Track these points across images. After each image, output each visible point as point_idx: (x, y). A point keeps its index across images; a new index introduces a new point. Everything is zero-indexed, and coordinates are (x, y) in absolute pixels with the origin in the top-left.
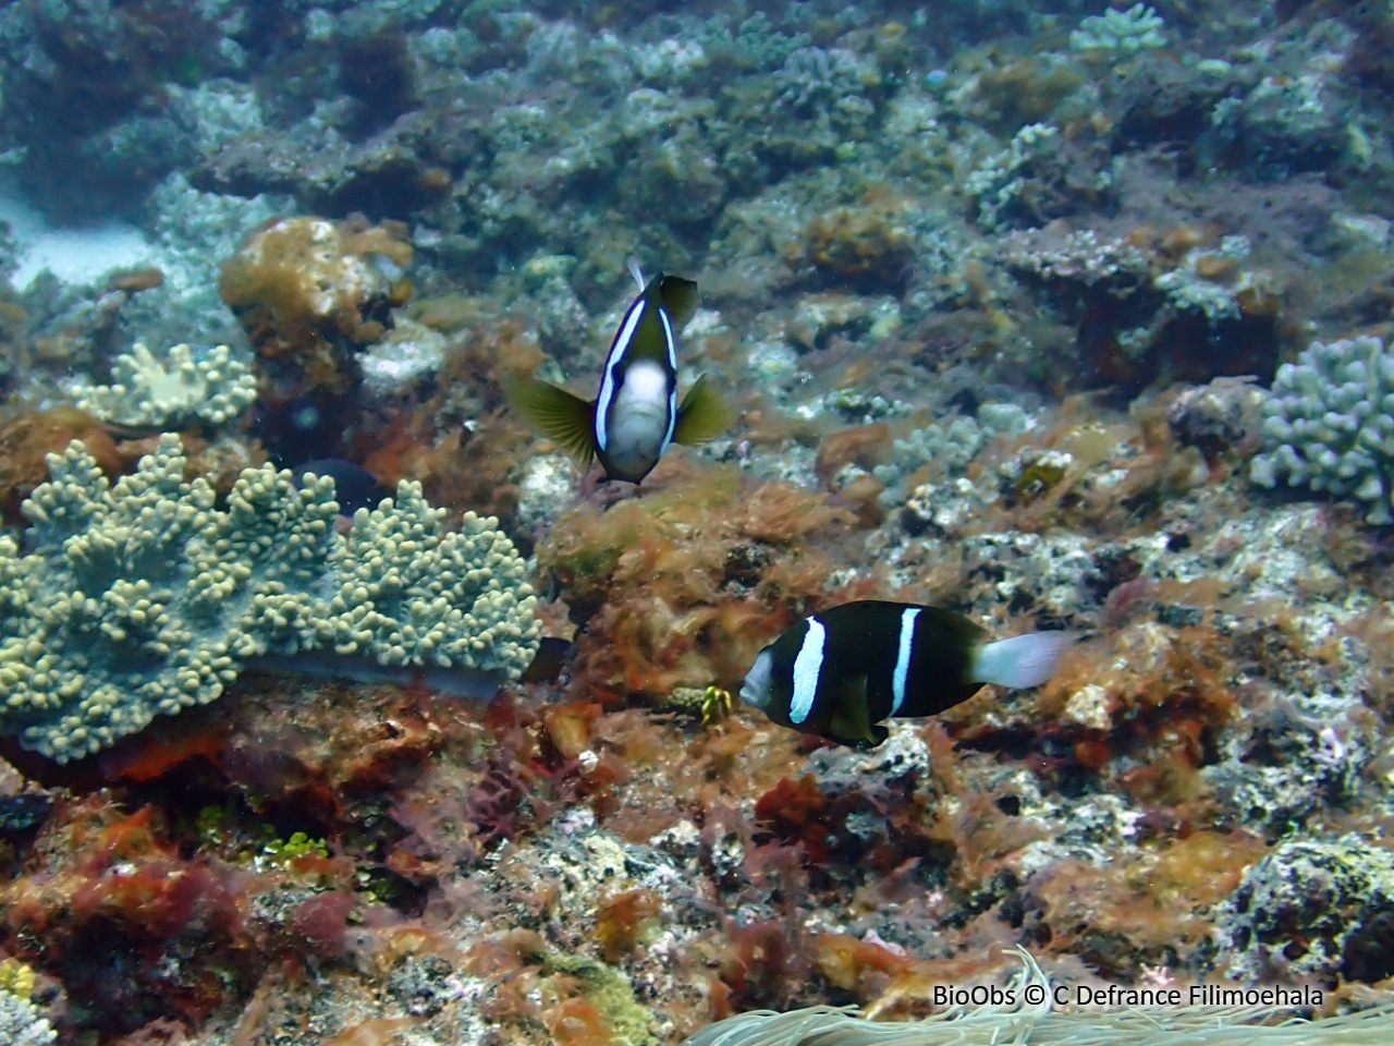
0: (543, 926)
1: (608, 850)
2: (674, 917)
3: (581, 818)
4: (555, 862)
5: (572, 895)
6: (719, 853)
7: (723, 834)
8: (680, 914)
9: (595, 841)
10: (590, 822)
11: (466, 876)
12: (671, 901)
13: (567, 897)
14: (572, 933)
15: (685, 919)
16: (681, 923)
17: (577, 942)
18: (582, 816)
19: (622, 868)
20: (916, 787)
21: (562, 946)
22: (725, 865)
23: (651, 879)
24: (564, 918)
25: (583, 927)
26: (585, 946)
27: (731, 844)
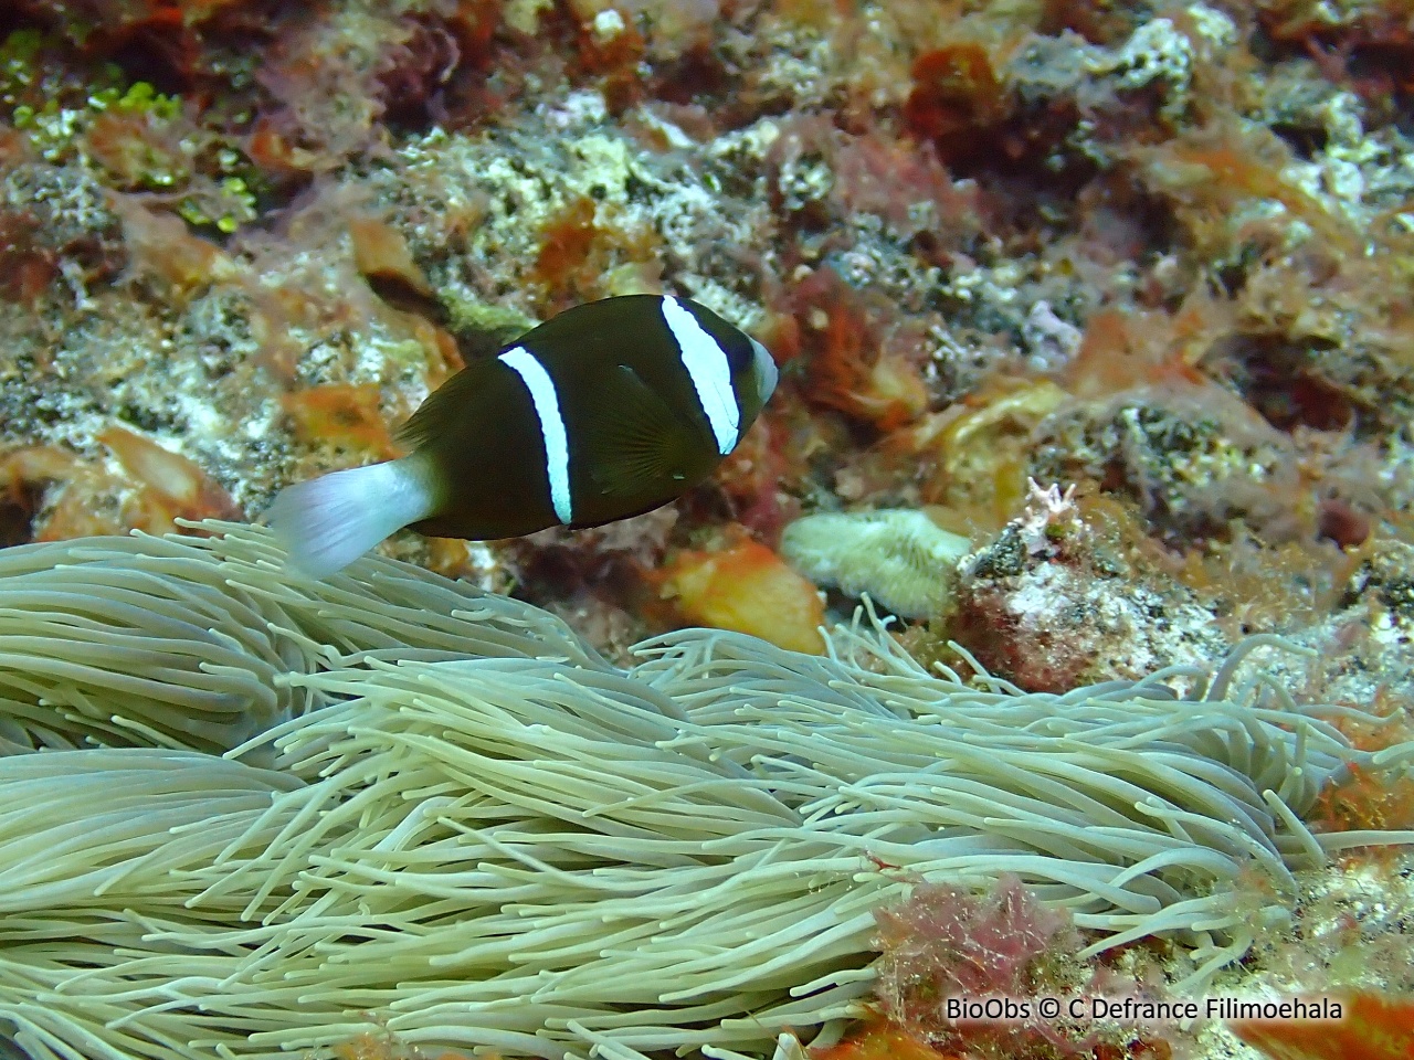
0: (456, 260)
1: (604, 158)
2: (692, 264)
3: (587, 108)
4: (498, 170)
5: (512, 220)
6: (789, 177)
7: (798, 151)
8: (702, 259)
9: (595, 144)
10: (598, 113)
11: (362, 175)
12: (690, 241)
13: (502, 222)
14: (501, 274)
15: (705, 269)
16: (700, 273)
17: (503, 289)
18: (587, 104)
19: (620, 186)
20: (1165, 104)
21: (480, 292)
22: (800, 196)
23: (667, 207)
24: (490, 252)
25: (518, 270)
26: (516, 296)
27: (811, 167)
